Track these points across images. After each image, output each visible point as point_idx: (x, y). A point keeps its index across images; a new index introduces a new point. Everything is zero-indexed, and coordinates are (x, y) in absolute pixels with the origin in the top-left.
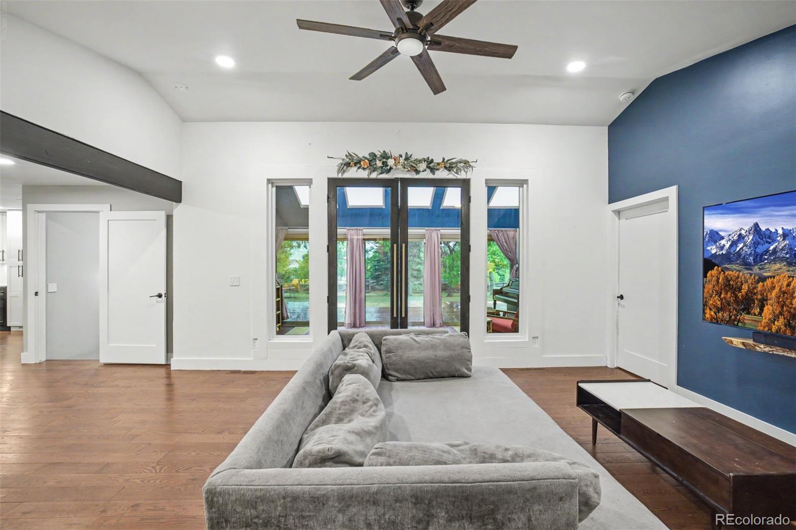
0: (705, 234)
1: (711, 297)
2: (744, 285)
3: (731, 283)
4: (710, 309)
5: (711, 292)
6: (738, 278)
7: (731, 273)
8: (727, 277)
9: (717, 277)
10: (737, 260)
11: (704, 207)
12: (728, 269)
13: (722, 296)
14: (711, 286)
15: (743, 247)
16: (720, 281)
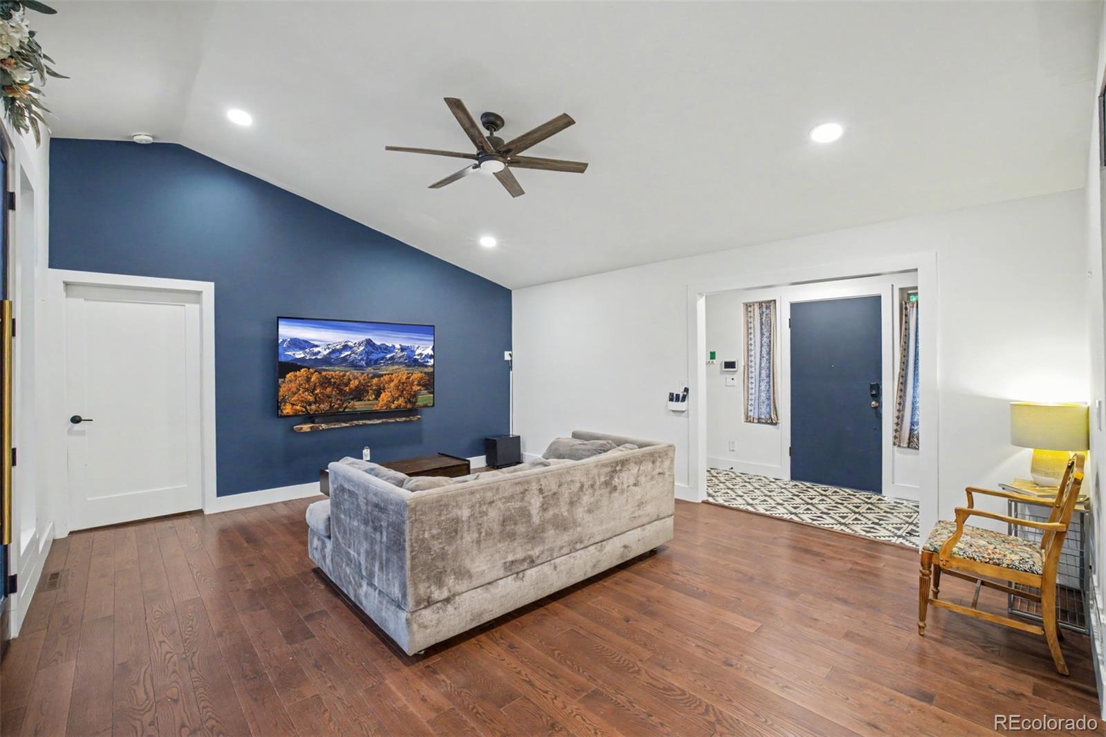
0: (280, 341)
1: (296, 393)
2: (353, 381)
3: (333, 380)
4: (293, 405)
5: (294, 390)
6: (344, 375)
7: (333, 373)
8: (325, 376)
9: (307, 377)
10: (342, 363)
11: (278, 318)
12: (325, 370)
13: (318, 391)
14: (293, 386)
15: (351, 354)
16: (312, 380)
